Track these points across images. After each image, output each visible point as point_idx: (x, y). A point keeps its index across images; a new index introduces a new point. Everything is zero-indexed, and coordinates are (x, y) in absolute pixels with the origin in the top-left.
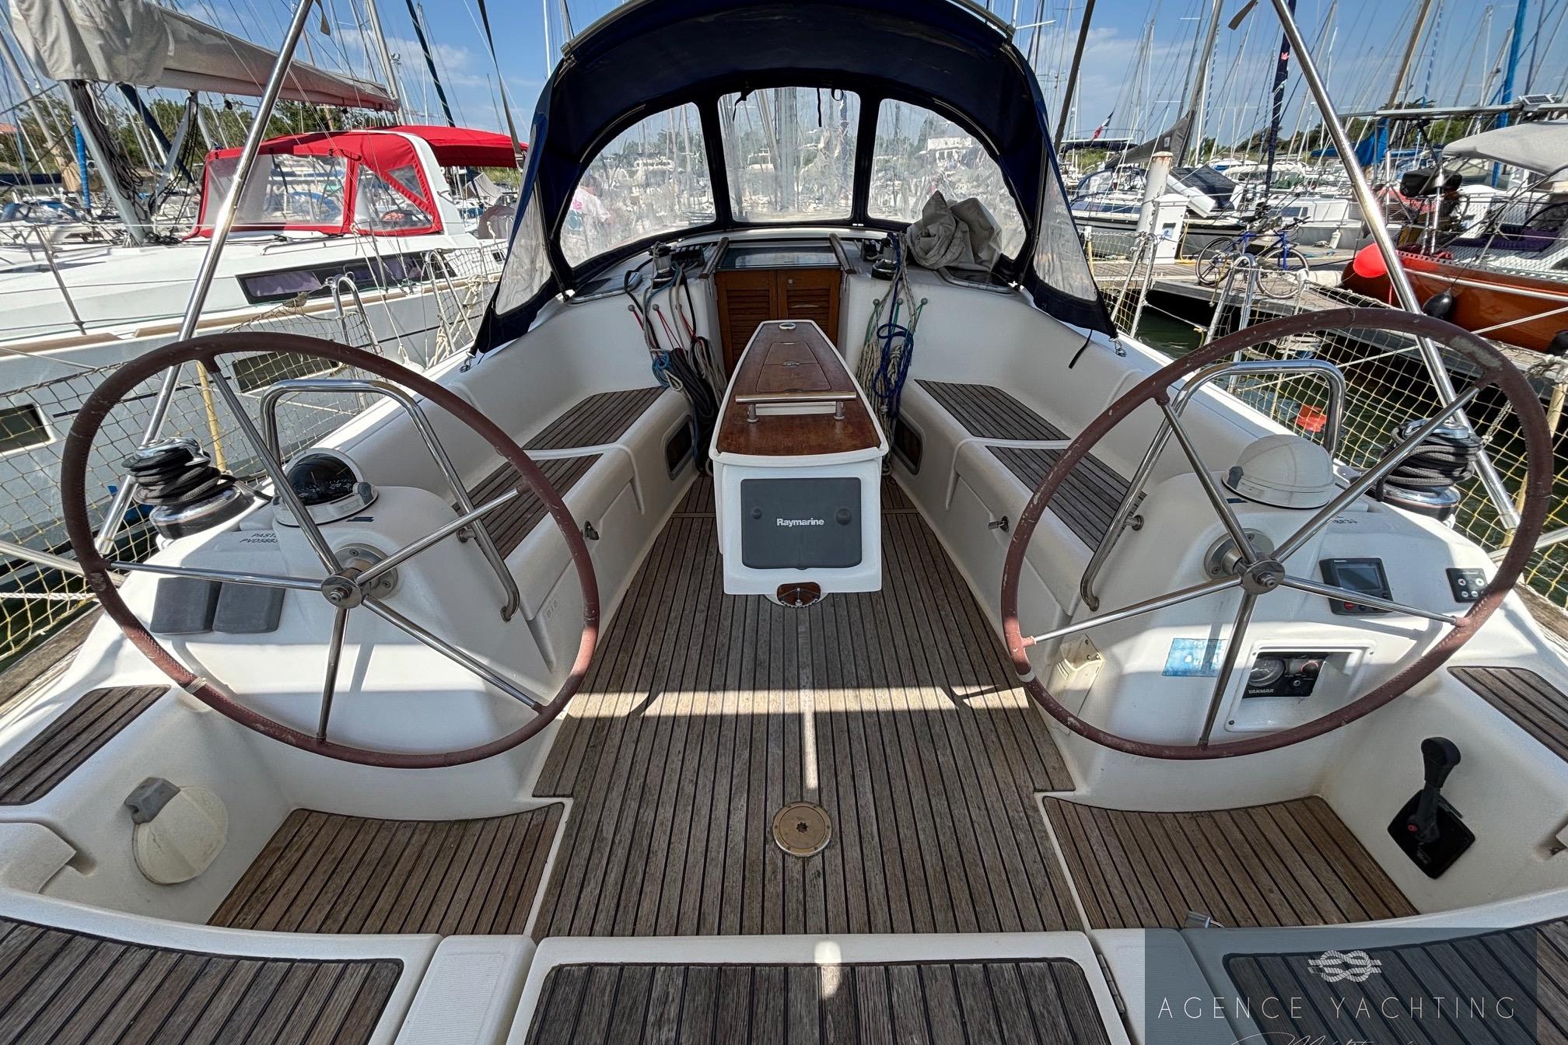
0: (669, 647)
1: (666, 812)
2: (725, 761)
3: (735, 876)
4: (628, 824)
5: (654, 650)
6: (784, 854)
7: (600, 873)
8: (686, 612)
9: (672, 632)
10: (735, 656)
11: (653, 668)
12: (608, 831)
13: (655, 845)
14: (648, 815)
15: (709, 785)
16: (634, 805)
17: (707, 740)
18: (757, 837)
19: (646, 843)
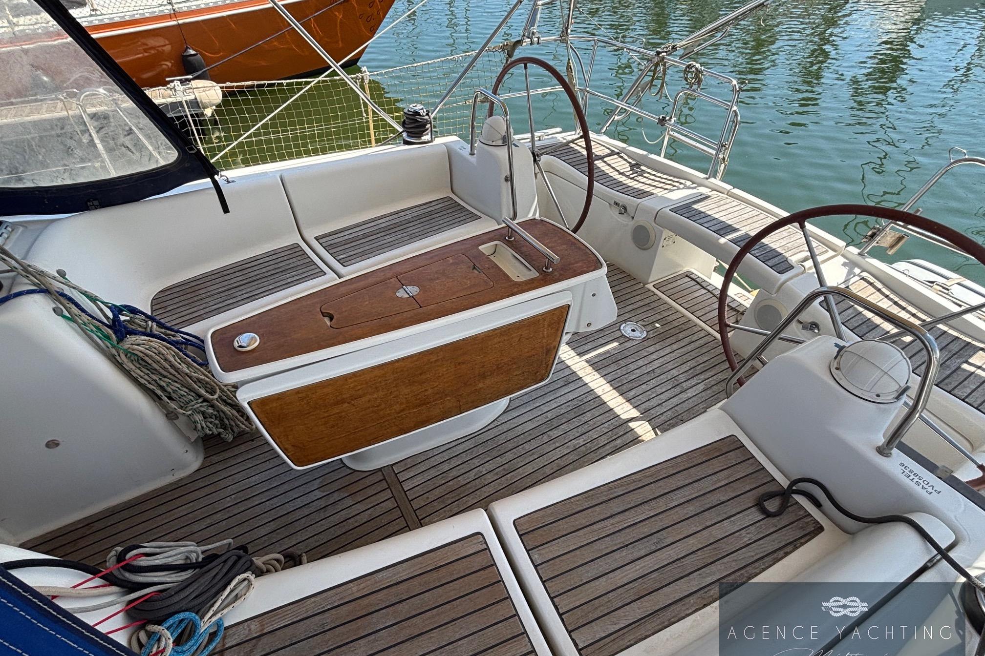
0: (594, 434)
1: (675, 372)
2: (632, 367)
3: (669, 341)
4: (693, 382)
5: (603, 440)
6: (647, 332)
7: (714, 378)
8: (558, 445)
9: (581, 441)
10: (571, 396)
11: (616, 430)
12: (701, 387)
13: (688, 368)
14: (682, 378)
15: (648, 366)
16: (684, 385)
17: (631, 378)
18: (650, 342)
19: (691, 372)
